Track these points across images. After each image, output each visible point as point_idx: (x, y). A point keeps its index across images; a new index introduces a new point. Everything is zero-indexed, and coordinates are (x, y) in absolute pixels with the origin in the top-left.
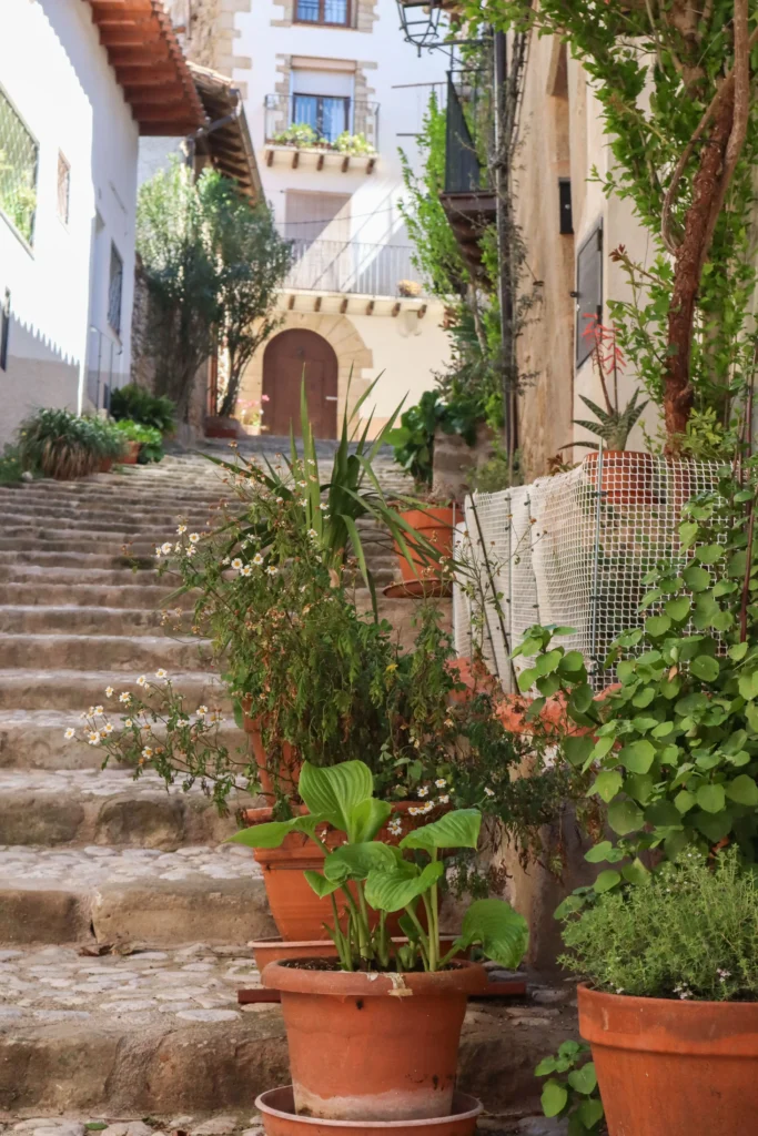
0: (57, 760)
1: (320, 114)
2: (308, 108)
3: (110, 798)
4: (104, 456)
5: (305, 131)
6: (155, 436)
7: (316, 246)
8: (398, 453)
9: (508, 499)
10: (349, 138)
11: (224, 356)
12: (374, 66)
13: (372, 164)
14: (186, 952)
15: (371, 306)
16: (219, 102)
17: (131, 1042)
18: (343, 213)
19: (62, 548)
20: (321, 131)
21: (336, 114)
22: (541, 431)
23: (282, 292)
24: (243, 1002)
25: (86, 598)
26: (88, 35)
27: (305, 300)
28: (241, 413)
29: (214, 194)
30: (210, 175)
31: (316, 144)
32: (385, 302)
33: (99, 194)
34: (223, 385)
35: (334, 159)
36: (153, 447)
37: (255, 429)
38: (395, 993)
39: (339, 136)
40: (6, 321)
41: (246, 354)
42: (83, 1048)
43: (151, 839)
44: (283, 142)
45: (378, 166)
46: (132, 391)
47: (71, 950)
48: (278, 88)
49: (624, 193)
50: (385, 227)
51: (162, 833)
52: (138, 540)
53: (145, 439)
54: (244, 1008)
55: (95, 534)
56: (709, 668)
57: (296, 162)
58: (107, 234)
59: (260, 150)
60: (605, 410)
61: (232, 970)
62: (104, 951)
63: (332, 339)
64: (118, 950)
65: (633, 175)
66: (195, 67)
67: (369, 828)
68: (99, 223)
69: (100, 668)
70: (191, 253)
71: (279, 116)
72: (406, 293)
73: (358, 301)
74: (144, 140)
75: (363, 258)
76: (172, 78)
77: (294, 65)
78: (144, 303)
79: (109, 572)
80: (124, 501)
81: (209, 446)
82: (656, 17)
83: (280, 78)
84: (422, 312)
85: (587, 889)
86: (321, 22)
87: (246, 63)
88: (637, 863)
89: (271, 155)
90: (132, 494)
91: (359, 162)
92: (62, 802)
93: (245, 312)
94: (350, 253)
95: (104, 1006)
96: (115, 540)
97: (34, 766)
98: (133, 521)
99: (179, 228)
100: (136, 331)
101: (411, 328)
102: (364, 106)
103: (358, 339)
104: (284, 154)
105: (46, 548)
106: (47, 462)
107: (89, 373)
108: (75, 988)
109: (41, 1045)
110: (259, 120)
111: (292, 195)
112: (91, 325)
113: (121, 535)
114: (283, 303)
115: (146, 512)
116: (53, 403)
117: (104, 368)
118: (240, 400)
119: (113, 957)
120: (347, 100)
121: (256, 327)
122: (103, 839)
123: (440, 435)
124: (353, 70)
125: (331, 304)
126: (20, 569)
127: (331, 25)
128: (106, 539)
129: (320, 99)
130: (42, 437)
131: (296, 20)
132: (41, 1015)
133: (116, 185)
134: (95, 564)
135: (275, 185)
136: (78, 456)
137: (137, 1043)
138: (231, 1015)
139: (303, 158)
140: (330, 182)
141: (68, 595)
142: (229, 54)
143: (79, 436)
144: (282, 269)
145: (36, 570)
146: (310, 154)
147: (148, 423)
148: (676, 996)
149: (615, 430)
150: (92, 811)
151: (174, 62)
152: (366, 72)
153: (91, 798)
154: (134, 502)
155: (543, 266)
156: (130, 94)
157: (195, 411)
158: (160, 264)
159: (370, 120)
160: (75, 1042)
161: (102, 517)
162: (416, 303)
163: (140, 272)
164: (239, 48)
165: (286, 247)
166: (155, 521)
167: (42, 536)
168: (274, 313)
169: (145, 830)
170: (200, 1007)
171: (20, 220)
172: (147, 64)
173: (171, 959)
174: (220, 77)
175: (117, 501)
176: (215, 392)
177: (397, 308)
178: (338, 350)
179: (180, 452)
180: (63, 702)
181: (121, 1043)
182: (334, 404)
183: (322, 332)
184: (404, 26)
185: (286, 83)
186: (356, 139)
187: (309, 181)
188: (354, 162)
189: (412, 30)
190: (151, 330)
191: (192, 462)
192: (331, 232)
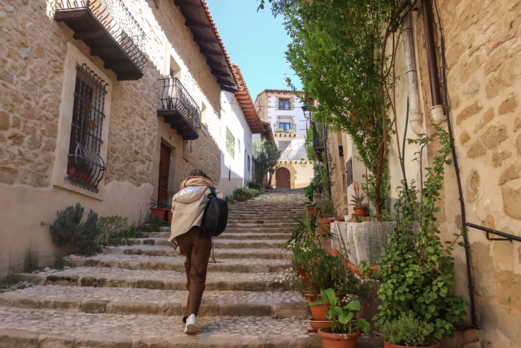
0: (257, 271)
1: (284, 126)
2: (283, 125)
3: (271, 282)
4: (249, 196)
5: (282, 130)
6: (257, 191)
7: (285, 151)
8: (306, 194)
9: (346, 224)
10: (291, 131)
11: (268, 173)
12: (295, 117)
13: (295, 135)
14: (293, 318)
15: (296, 162)
16: (266, 126)
17: (290, 343)
18: (290, 145)
19: (245, 219)
20: (285, 129)
21: (288, 126)
22: (337, 193)
23: (279, 160)
24: (309, 332)
25: (253, 231)
26: (242, 116)
27: (283, 162)
28: (272, 184)
29: (266, 144)
30: (265, 140)
31: (284, 132)
32: (299, 161)
33: (245, 146)
34: (268, 179)
35: (288, 135)
36: (257, 193)
37: (274, 187)
38: (345, 338)
39: (288, 130)
40: (230, 171)
41: (273, 173)
42: (281, 344)
43: (279, 290)
44: (278, 132)
45: (296, 136)
46: (252, 182)
47: (271, 318)
48: (276, 122)
49: (361, 161)
50: (298, 147)
51: (281, 289)
52: (259, 216)
53: (256, 192)
54: (309, 334)
55: (251, 215)
56: (396, 268)
57: (280, 136)
58: (247, 153)
59: (274, 134)
60: (356, 197)
61: (303, 323)
62: (277, 318)
63: (289, 169)
64: (280, 317)
65: (362, 157)
66: (262, 120)
67: (335, 303)
68: (245, 151)
69: (259, 248)
70: (262, 155)
71: (277, 127)
72: (303, 159)
73: (293, 161)
74: (253, 135)
75: (294, 154)
76: (258, 123)
77: (279, 117)
78: (254, 165)
79: (256, 224)
80: (254, 207)
81: (267, 191)
82: (365, 127)
83: (277, 120)
84: (306, 163)
85: (378, 314)
86: (284, 109)
87: (270, 118)
88: (388, 310)
89: (276, 135)
90: (255, 205)
91: (292, 135)
92: (262, 283)
93: (272, 165)
94: (291, 153)
95: (283, 334)
96: (254, 216)
97: (253, 272)
98: (257, 211)
99: (259, 150)
100: (252, 170)
101: (304, 166)
102: (293, 124)
103: (294, 169)
104: (278, 134)
105: (243, 219)
106: (239, 198)
107: (245, 179)
108: (275, 328)
109: (273, 343)
110: (274, 129)
111: (280, 142)
112: (245, 170)
113: (256, 215)
114: (279, 163)
115: (259, 209)
116: (239, 187)
117: (248, 178)
118: (272, 181)
119: (279, 319)
120: (290, 123)
121: (274, 168)
122: (270, 290)
123: (314, 191)
124: (291, 118)
125: (288, 162)
126: (239, 224)
127: (286, 110)
128: (253, 216)
129: (285, 123)
130: (237, 193)
131: (279, 109)
132: (272, 336)
133: (248, 144)
134: (253, 223)
135: (277, 140)
136: (244, 197)
137: (291, 343)
138: (307, 336)
139: (282, 135)
140: (287, 139)
141: (250, 231)
142: (267, 116)
143: (244, 193)
144: (279, 156)
145: (242, 225)
146: (283, 134)
147: (256, 189)
148: (405, 345)
149: (359, 202)
150: (267, 284)
151: (258, 120)
152: (293, 118)
153: (267, 281)
154: (256, 207)
155: (336, 161)
156: (250, 126)
157: (264, 184)
158: (256, 157)
159: (294, 127)
160: (280, 343)
161: (251, 210)
162: (305, 161)
163: (253, 159)
164: (269, 115)
165: (279, 153)
166: (261, 211)
167: (241, 216)
168: (278, 165)
169: (278, 288)
170: (301, 334)
171: (232, 153)
172: (254, 121)
173: (290, 319)
174: (266, 121)
175: (253, 206)
176: (267, 181)
177: (301, 162)
178: (290, 171)
179: (262, 194)
180: (255, 257)
181: (288, 343)
182: (290, 181)
183: (287, 168)
184: (305, 115)
185: (278, 121)
186: (292, 131)
187: (283, 139)
188: (291, 135)
189: (306, 115)
190: (255, 170)
191: (264, 196)
192: (288, 148)
